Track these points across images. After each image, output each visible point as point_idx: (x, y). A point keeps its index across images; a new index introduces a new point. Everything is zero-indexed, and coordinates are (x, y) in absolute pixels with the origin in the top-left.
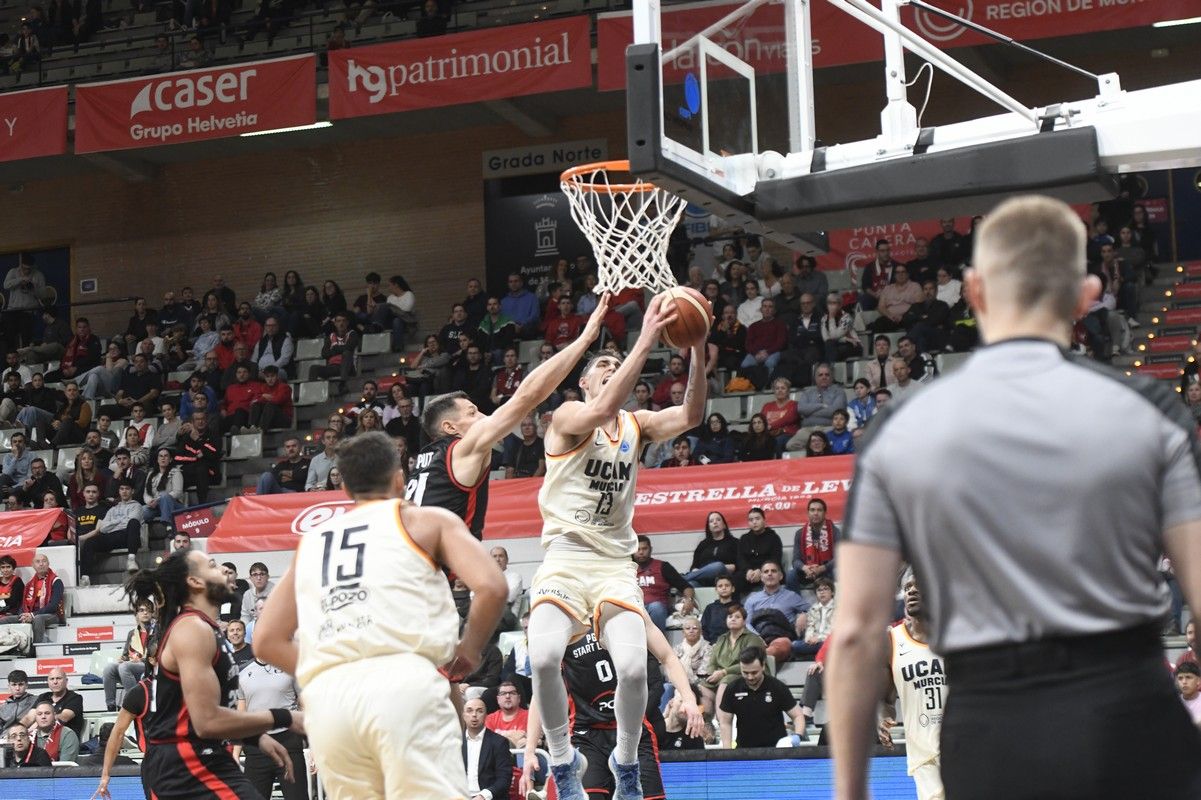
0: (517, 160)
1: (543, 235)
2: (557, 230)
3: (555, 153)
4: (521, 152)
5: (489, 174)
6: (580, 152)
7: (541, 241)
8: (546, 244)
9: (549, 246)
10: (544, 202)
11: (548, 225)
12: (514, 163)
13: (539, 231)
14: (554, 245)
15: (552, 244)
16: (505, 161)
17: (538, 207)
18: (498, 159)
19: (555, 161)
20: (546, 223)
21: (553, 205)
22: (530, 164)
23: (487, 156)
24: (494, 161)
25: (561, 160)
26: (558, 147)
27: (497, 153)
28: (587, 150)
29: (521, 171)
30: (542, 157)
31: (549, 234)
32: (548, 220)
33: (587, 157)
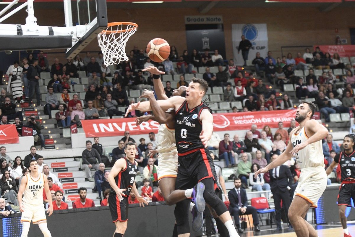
0: (195, 19)
1: (205, 42)
2: (209, 41)
3: (207, 18)
4: (197, 17)
5: (187, 23)
6: (214, 19)
7: (204, 44)
8: (206, 45)
9: (207, 46)
10: (205, 32)
11: (207, 40)
12: (195, 20)
13: (204, 41)
14: (209, 45)
15: (208, 45)
16: (192, 19)
17: (203, 34)
18: (190, 18)
19: (207, 21)
20: (206, 39)
21: (207, 34)
22: (199, 21)
23: (186, 17)
24: (188, 19)
25: (209, 20)
26: (208, 17)
27: (189, 17)
28: (217, 19)
29: (197, 23)
30: (203, 19)
31: (207, 42)
32: (206, 38)
33: (217, 21)
